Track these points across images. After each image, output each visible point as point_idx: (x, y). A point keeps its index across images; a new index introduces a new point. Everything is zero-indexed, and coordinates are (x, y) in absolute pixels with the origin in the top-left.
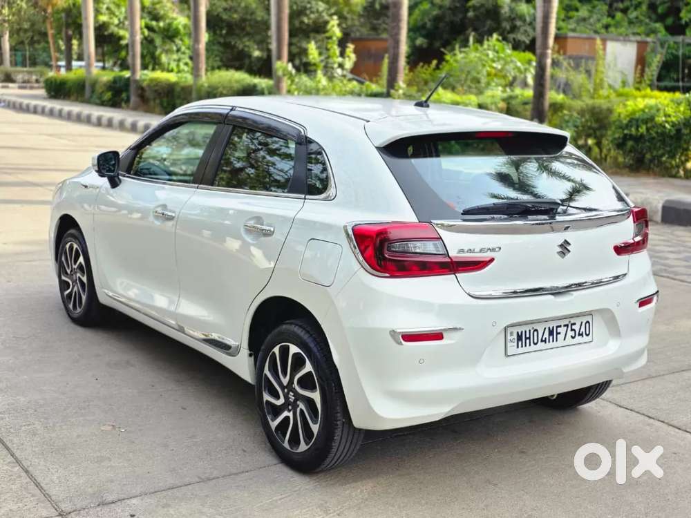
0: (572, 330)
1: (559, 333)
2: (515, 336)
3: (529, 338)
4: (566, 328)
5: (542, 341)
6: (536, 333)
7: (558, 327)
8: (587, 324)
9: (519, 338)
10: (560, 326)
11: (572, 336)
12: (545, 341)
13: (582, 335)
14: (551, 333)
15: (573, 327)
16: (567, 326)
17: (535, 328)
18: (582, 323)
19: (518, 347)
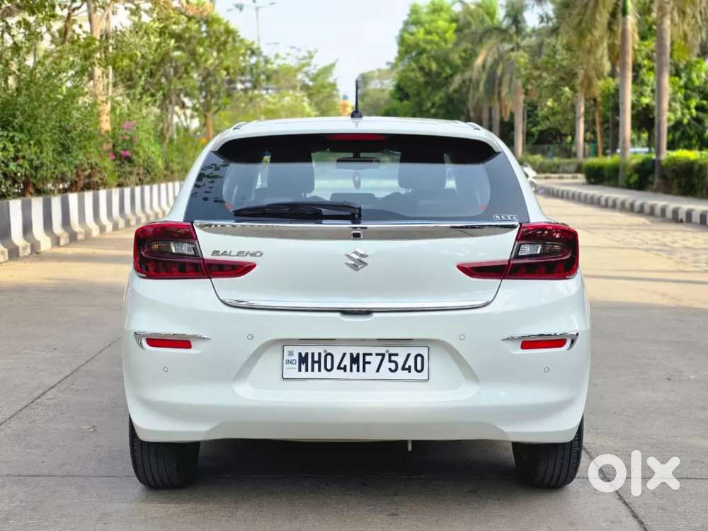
0: (390, 361)
1: (369, 363)
2: (296, 357)
3: (319, 362)
4: (380, 357)
5: (339, 368)
6: (329, 358)
7: (365, 355)
8: (419, 359)
9: (303, 359)
10: (371, 354)
11: (390, 370)
12: (345, 369)
13: (409, 369)
14: (354, 360)
15: (393, 358)
16: (383, 355)
17: (328, 352)
18: (409, 355)
19: (300, 370)
